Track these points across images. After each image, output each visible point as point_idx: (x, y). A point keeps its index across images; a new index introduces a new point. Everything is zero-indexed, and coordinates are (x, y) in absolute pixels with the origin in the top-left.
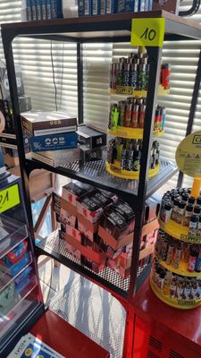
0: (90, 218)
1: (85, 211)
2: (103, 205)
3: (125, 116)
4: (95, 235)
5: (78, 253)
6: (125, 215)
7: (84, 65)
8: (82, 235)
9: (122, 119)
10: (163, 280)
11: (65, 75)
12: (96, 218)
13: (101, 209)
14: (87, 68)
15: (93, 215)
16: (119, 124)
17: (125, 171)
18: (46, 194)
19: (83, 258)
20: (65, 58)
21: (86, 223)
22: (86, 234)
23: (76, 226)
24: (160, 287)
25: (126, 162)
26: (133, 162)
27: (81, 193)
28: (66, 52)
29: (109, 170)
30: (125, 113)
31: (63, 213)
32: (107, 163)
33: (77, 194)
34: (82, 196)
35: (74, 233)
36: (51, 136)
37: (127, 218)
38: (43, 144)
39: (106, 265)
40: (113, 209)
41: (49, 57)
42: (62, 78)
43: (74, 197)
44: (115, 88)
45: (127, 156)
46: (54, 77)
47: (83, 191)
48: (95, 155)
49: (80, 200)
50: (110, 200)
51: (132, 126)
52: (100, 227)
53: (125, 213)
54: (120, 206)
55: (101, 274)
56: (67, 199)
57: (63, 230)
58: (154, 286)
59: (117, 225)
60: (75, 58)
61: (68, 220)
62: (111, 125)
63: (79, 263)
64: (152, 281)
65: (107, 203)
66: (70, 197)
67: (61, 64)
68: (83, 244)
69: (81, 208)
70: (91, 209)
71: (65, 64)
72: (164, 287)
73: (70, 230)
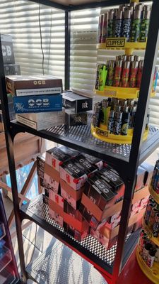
0: (73, 185)
1: (68, 178)
2: (88, 171)
3: (114, 75)
4: (79, 203)
5: (61, 220)
6: (111, 183)
7: (71, 33)
8: (65, 201)
9: (111, 78)
10: (153, 258)
11: (52, 46)
12: (79, 185)
13: (85, 176)
14: (75, 37)
15: (77, 182)
16: (107, 84)
17: (112, 135)
18: (33, 159)
19: (65, 225)
20: (53, 29)
21: (69, 189)
22: (69, 201)
23: (59, 192)
24: (149, 265)
25: (114, 126)
26: (122, 125)
27: (65, 158)
28: (54, 22)
29: (94, 133)
30: (114, 71)
31: (47, 178)
32: (92, 127)
33: (60, 159)
34: (65, 161)
35: (57, 199)
36: (35, 97)
37: (114, 187)
38: (26, 105)
39: (89, 233)
40: (98, 176)
41: (38, 29)
42: (50, 48)
43: (58, 162)
44: (104, 41)
45: (116, 119)
46: (42, 48)
47: (67, 156)
48: (80, 119)
49: (63, 165)
50: (94, 166)
51: (122, 85)
52: (84, 195)
53: (111, 181)
54: (105, 173)
55: (82, 243)
56: (51, 164)
57: (47, 194)
58: (142, 263)
59: (103, 194)
60: (63, 28)
61: (51, 185)
62: (98, 85)
63: (62, 229)
64: (139, 257)
65: (92, 169)
66: (54, 162)
67: (49, 34)
68: (65, 210)
69: (64, 173)
70: (75, 176)
71: (53, 34)
72: (153, 265)
73: (53, 195)
